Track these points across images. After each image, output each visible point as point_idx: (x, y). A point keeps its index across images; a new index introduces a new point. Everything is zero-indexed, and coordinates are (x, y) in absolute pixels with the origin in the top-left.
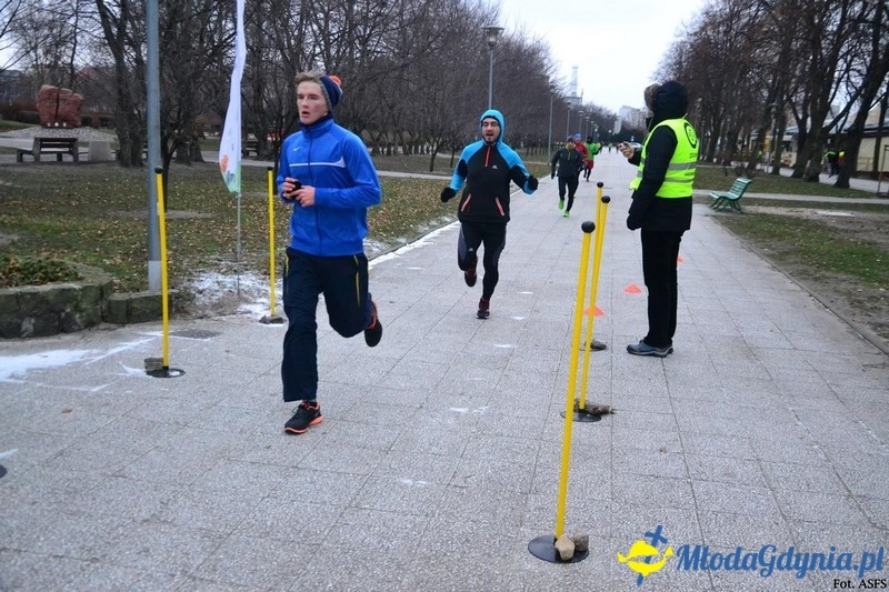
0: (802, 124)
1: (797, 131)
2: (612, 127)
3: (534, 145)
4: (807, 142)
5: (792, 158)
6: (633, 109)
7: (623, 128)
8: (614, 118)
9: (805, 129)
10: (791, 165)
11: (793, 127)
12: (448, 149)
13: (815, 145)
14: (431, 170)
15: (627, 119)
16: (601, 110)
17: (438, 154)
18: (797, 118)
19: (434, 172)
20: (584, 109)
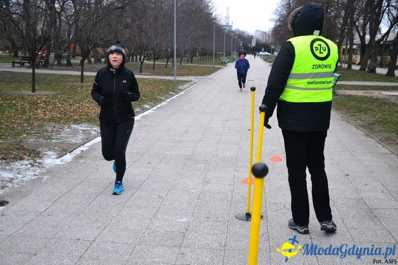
0: (362, 38)
1: (360, 43)
2: (251, 42)
3: (205, 55)
4: (367, 50)
5: (357, 58)
6: (262, 32)
7: (257, 43)
8: (252, 37)
9: (365, 41)
10: (357, 63)
11: (357, 40)
12: (152, 58)
13: (373, 51)
14: (141, 72)
15: (259, 38)
16: (243, 32)
17: (145, 61)
18: (359, 35)
19: (143, 73)
20: (234, 32)
